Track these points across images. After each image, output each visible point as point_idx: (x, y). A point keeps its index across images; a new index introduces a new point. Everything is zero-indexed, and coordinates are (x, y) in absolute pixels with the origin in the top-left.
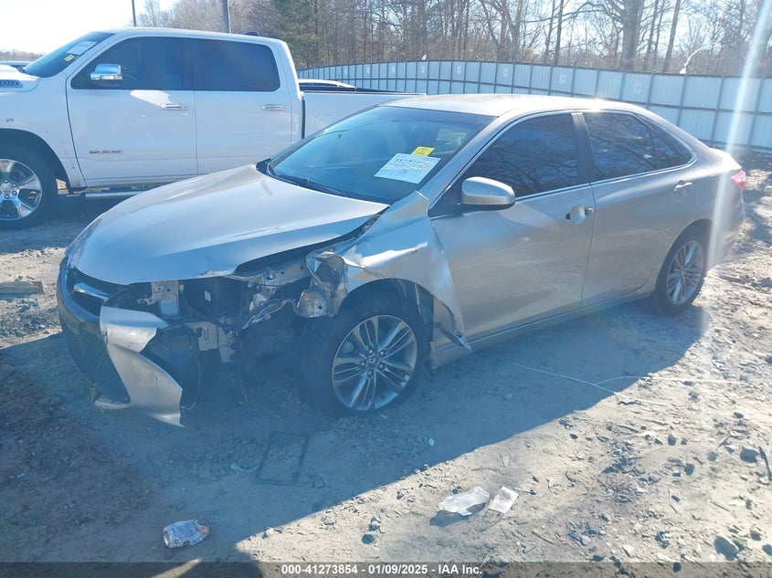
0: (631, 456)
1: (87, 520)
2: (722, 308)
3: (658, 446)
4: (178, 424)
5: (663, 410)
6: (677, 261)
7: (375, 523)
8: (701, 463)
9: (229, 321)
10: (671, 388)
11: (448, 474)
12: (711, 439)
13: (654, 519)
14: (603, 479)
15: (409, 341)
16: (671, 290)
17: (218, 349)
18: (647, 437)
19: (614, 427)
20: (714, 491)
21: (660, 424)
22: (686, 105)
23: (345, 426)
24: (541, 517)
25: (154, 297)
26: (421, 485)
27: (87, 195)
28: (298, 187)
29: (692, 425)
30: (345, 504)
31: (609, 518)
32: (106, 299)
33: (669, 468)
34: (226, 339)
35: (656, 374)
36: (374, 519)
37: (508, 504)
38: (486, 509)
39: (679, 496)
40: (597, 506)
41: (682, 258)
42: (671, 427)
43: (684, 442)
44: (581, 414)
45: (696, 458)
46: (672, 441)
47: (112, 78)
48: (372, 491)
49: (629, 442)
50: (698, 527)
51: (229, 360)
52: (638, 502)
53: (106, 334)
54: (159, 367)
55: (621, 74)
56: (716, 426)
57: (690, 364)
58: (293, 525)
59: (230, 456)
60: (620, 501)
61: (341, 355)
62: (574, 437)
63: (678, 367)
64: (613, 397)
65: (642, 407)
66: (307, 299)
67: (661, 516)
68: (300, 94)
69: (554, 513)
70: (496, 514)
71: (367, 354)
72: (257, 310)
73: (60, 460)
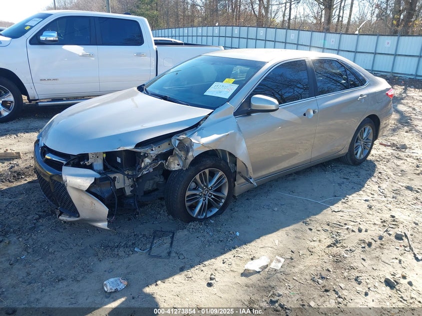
0: (340, 239)
1: (62, 279)
2: (381, 160)
3: (353, 233)
4: (106, 228)
5: (355, 214)
6: (360, 137)
7: (212, 276)
8: (375, 241)
9: (130, 173)
10: (358, 203)
11: (247, 250)
12: (380, 229)
13: (353, 270)
14: (327, 251)
15: (224, 181)
16: (356, 152)
17: (124, 188)
18: (347, 229)
19: (330, 224)
20: (382, 255)
21: (353, 222)
22: (359, 50)
23: (192, 227)
24: (297, 271)
25: (90, 161)
26: (234, 256)
27: (39, 104)
28: (163, 100)
29: (370, 222)
30: (197, 267)
31: (331, 271)
32: (65, 162)
33: (360, 244)
34: (129, 182)
35: (350, 196)
36: (212, 275)
37: (280, 265)
38: (268, 268)
39: (365, 258)
40: (324, 264)
41: (362, 135)
42: (359, 223)
43: (366, 231)
44: (313, 218)
45: (372, 239)
46: (360, 231)
47: (52, 39)
48: (210, 261)
49: (339, 231)
50: (376, 273)
51: (130, 193)
52: (345, 262)
53: (66, 181)
54: (96, 198)
55: (324, 34)
56: (382, 222)
57: (367, 190)
58: (171, 279)
59: (133, 244)
60: (336, 262)
61: (190, 190)
62: (311, 229)
63: (361, 192)
64: (329, 208)
65: (345, 213)
66: (171, 160)
67: (357, 268)
68: (155, 47)
69: (303, 269)
70: (274, 270)
71: (203, 189)
72: (145, 167)
73: (44, 249)
